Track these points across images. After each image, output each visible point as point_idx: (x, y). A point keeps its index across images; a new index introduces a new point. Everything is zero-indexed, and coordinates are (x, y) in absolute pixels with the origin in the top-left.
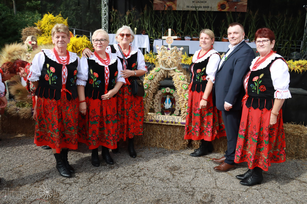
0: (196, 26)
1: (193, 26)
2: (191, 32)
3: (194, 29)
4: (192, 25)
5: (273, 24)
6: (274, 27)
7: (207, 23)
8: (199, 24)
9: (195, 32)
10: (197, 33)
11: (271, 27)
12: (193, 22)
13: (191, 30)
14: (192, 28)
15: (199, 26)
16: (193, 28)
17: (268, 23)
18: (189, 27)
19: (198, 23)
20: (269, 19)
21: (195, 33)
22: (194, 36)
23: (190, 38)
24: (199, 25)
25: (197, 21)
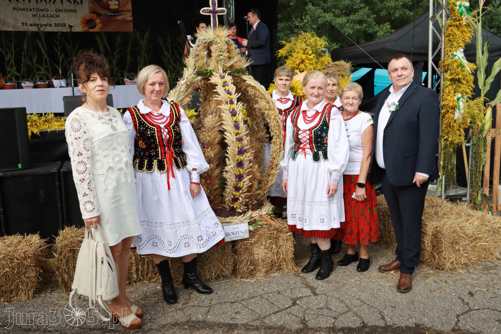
0: (44, 62)
1: (37, 62)
2: (35, 74)
3: (41, 67)
4: (35, 60)
5: (175, 51)
6: (178, 57)
7: (64, 56)
8: (48, 57)
9: (42, 72)
10: (47, 74)
11: (174, 57)
12: (36, 54)
13: (35, 69)
14: (37, 65)
15: (50, 62)
16: (39, 66)
17: (167, 51)
18: (30, 64)
19: (46, 57)
20: (167, 45)
21: (43, 74)
22: (41, 79)
23: (32, 84)
24: (48, 59)
25: (44, 52)
